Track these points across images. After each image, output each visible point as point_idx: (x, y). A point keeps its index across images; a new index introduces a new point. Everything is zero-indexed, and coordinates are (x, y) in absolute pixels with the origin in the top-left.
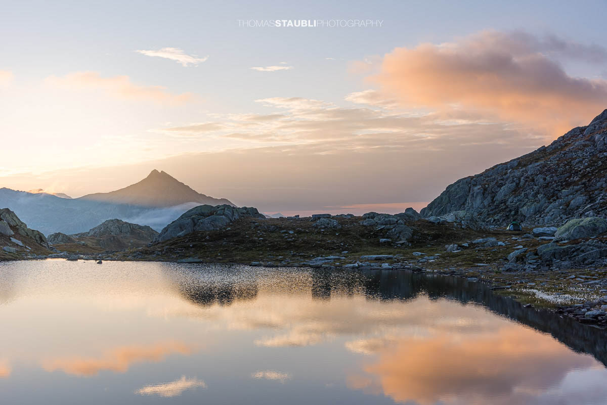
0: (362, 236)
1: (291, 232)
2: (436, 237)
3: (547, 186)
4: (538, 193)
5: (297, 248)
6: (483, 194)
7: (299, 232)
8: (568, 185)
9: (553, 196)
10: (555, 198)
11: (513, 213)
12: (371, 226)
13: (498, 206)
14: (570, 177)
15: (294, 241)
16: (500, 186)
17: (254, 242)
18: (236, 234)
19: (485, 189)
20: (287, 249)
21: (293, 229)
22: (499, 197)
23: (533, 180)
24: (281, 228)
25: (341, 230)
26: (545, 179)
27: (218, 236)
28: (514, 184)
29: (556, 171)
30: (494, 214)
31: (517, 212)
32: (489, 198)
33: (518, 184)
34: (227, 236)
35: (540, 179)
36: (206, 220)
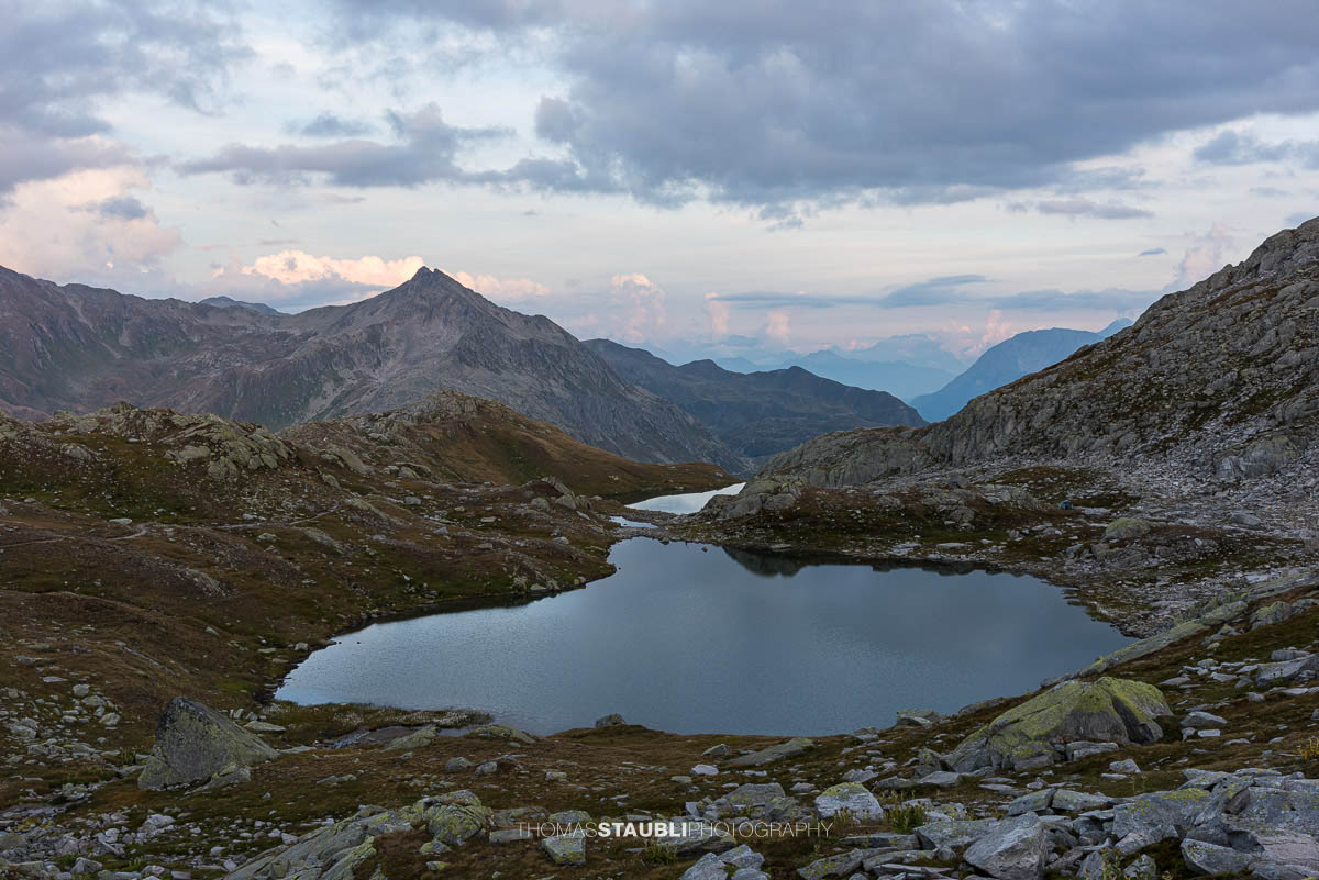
0: (927, 516)
1: (858, 512)
2: (995, 519)
3: (1092, 417)
4: (1082, 423)
5: (873, 532)
6: (1016, 417)
7: (865, 512)
8: (1117, 417)
9: (1100, 430)
10: (1101, 432)
11: (1052, 446)
12: (934, 506)
13: (1033, 436)
14: (1119, 407)
15: (866, 523)
16: (1037, 409)
17: (827, 523)
18: (808, 515)
19: (1018, 412)
20: (861, 532)
21: (860, 508)
22: (1036, 424)
23: (1076, 406)
24: (847, 508)
25: (904, 510)
26: (1090, 407)
27: (790, 516)
28: (1053, 409)
29: (1103, 397)
30: (1030, 445)
31: (1057, 445)
32: (1023, 423)
33: (1057, 409)
34: (799, 516)
35: (1084, 405)
36: (775, 499)
